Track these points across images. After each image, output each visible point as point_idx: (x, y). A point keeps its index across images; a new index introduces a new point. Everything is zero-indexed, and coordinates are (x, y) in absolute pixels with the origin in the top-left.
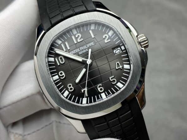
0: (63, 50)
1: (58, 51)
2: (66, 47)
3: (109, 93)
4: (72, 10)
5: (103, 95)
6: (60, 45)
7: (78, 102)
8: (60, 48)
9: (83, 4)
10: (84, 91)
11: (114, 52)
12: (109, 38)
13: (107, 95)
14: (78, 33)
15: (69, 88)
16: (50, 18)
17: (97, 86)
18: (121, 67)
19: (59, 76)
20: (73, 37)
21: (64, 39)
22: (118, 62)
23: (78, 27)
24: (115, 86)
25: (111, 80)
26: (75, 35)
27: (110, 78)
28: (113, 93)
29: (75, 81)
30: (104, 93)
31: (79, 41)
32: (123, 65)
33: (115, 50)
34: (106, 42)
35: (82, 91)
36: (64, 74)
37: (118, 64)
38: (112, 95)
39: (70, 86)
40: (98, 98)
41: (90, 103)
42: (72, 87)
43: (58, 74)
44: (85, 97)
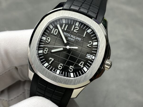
2: (64, 27)
3: (62, 73)
4: (88, 11)
5: (58, 72)
6: (63, 24)
7: (42, 62)
9: (97, 13)
10: (51, 60)
12: (92, 45)
13: (61, 73)
14: (78, 26)
15: (45, 50)
16: (72, 4)
17: (60, 64)
18: (82, 66)
19: (46, 39)
20: (73, 26)
21: (68, 22)
22: (83, 63)
24: (69, 73)
25: (70, 68)
26: (75, 26)
27: (71, 66)
28: (65, 76)
29: (51, 50)
30: (59, 71)
31: (75, 31)
32: (84, 66)
33: (88, 55)
34: (88, 46)
35: (50, 58)
36: (49, 40)
38: (62, 76)
40: (54, 70)
41: (47, 69)
42: (47, 51)
43: (46, 38)
44: (48, 63)
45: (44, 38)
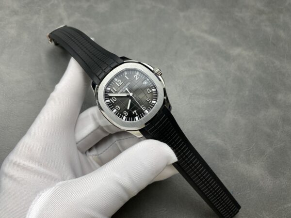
0: (113, 93)
1: (110, 95)
2: (114, 91)
3: (149, 109)
4: (109, 67)
5: (146, 111)
7: (133, 120)
8: (110, 92)
9: (114, 61)
10: (135, 113)
12: (138, 76)
14: (118, 80)
15: (125, 114)
16: (97, 76)
17: (141, 107)
18: (151, 91)
20: (116, 83)
21: (111, 86)
23: (117, 76)
24: (151, 104)
25: (148, 101)
26: (117, 82)
28: (152, 108)
29: (127, 109)
31: (120, 84)
32: (151, 89)
33: (144, 83)
34: (137, 79)
35: (133, 113)
36: (119, 107)
37: (148, 90)
40: (144, 114)
41: (140, 119)
43: (115, 108)
44: (136, 116)
45: (115, 110)
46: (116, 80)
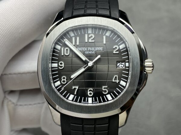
0: (72, 43)
1: (67, 42)
2: (76, 42)
3: (96, 100)
4: (96, 10)
5: (90, 100)
6: (71, 38)
7: (65, 96)
8: (70, 40)
9: (109, 8)
10: (75, 89)
11: (118, 65)
12: (119, 50)
13: (94, 101)
14: (92, 33)
15: (63, 80)
16: (73, 9)
17: (88, 89)
18: (117, 81)
19: (58, 65)
20: (86, 36)
21: (78, 33)
23: (95, 28)
24: (104, 96)
25: (103, 89)
26: (88, 34)
27: (103, 87)
28: (100, 102)
29: (71, 76)
30: (91, 98)
31: (90, 41)
32: (120, 80)
33: (119, 64)
34: (114, 52)
35: (73, 87)
36: (63, 65)
37: (116, 77)
38: (98, 103)
39: (64, 78)
40: (84, 100)
41: (75, 101)
42: (65, 80)
43: (58, 63)
44: (73, 94)
45: (55, 65)
46: (90, 31)
